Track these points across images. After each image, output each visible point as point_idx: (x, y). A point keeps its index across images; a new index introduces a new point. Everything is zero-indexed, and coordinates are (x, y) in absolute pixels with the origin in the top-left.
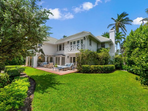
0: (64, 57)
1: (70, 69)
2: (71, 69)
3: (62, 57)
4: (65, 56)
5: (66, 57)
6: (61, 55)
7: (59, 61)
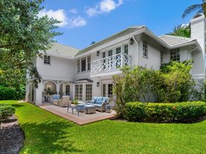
1: (101, 110)
2: (104, 110)
3: (87, 85)
6: (85, 81)
7: (81, 93)
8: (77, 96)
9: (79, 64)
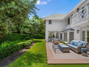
0: (72, 31)
1: (77, 51)
2: (79, 52)
3: (70, 33)
4: (74, 30)
5: (75, 32)
6: (69, 30)
7: (67, 37)
8: (64, 39)
9: (66, 22)
